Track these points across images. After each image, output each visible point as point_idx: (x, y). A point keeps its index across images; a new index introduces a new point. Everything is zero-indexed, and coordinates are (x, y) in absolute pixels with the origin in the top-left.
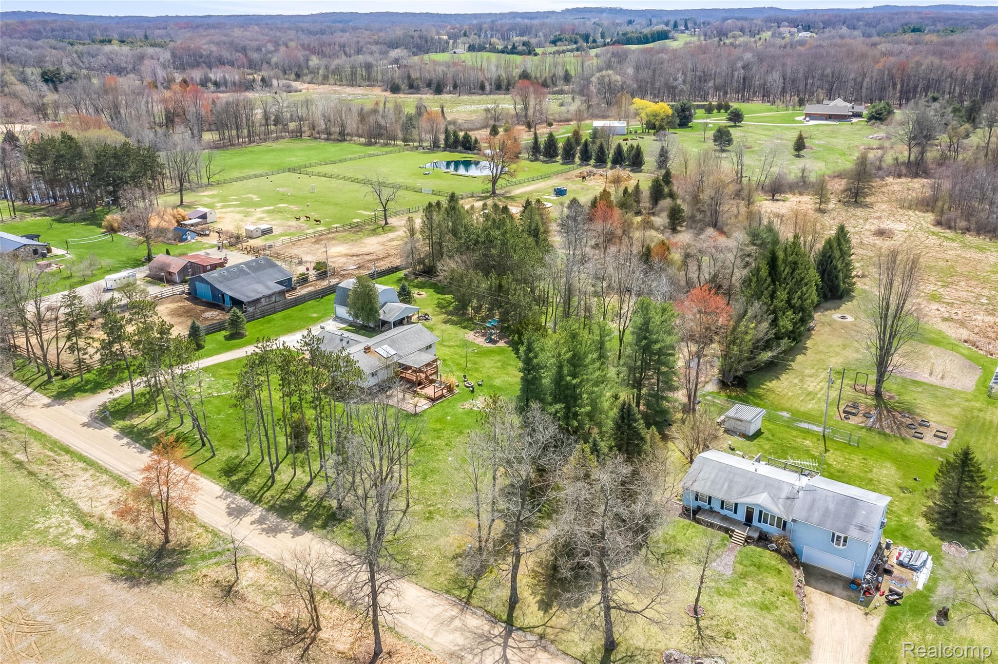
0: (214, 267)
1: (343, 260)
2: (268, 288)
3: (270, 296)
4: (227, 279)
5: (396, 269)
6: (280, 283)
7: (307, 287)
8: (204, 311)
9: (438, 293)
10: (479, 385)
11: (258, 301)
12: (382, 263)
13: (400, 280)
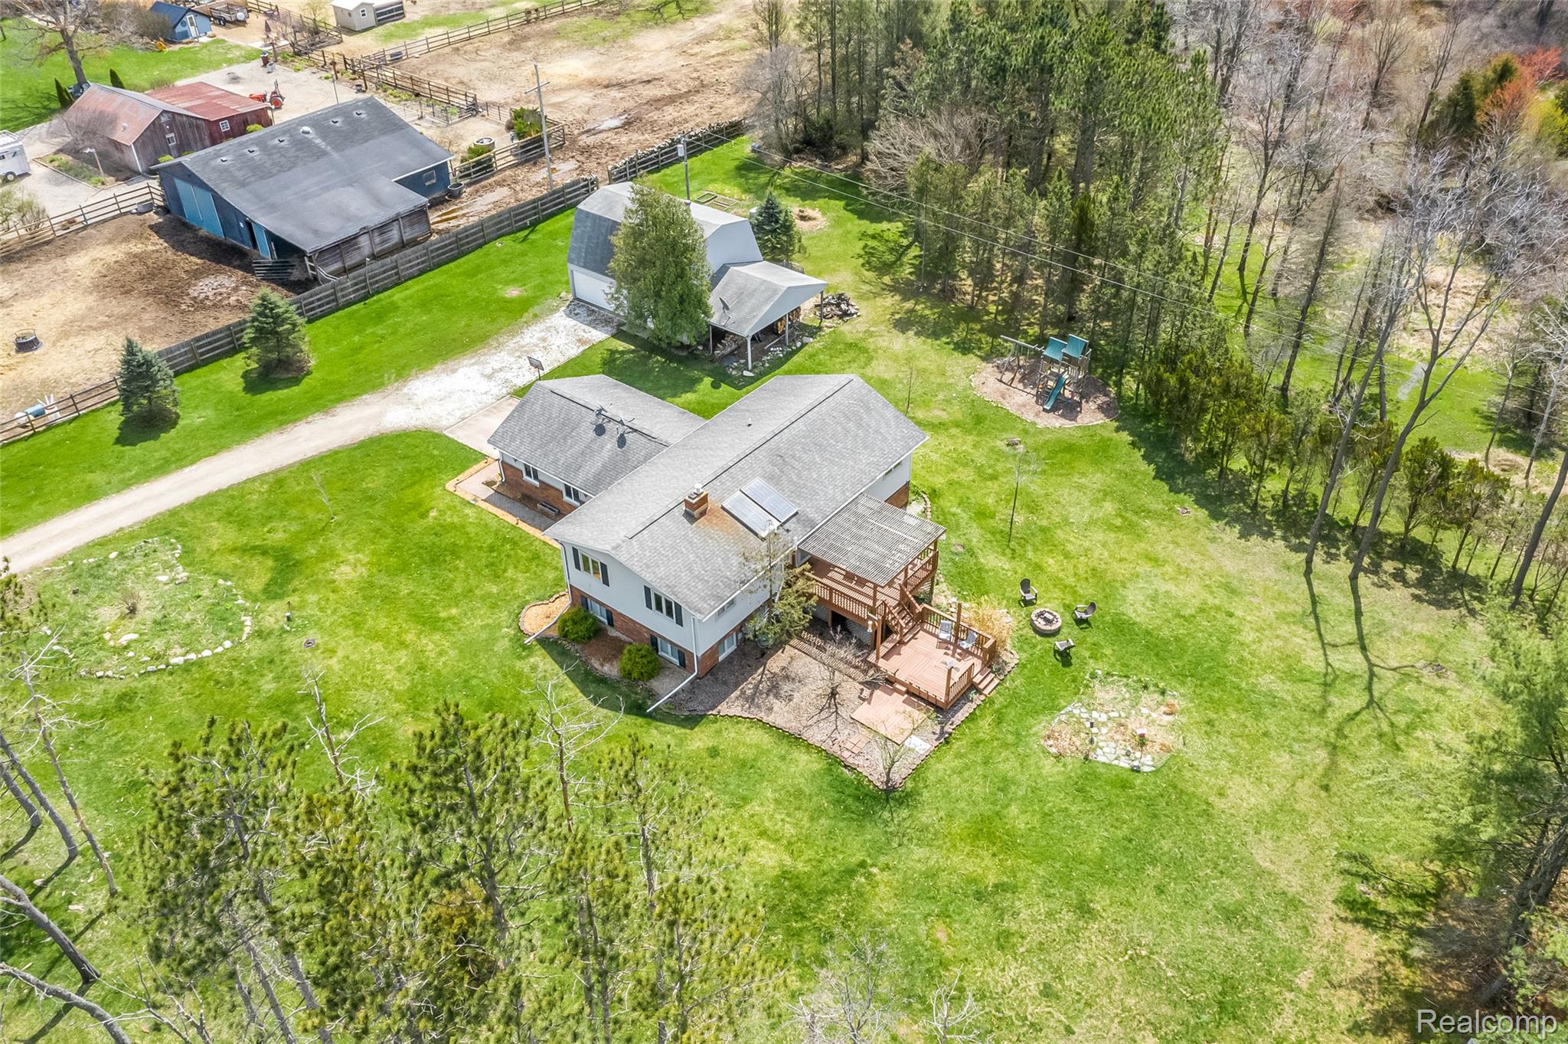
0: (240, 125)
1: (585, 98)
2: (379, 201)
3: (383, 228)
4: (259, 172)
5: (734, 130)
6: (413, 183)
7: (491, 188)
8: (197, 275)
9: (861, 215)
10: (1079, 622)
11: (350, 242)
12: (689, 110)
13: (745, 169)
